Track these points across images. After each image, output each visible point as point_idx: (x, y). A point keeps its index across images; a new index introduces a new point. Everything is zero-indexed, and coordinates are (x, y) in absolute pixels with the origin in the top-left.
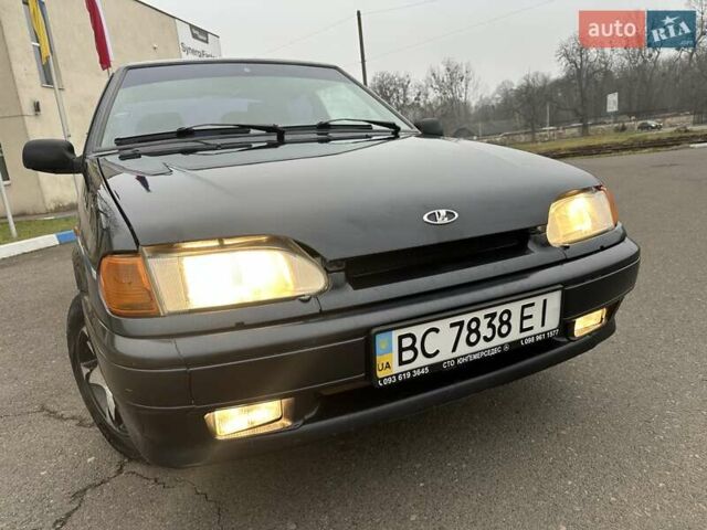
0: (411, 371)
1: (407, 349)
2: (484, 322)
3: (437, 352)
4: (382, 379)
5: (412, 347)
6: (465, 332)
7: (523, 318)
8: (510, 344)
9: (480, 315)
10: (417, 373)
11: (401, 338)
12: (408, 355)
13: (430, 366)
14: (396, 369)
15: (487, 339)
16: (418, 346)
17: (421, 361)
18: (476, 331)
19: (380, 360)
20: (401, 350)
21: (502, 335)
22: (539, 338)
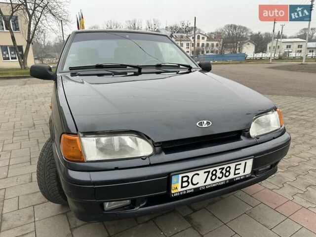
0: (186, 191)
1: (185, 182)
2: (219, 171)
3: (198, 183)
4: (173, 194)
5: (187, 181)
6: (210, 175)
7: (236, 169)
8: (229, 180)
9: (217, 168)
10: (188, 192)
11: (182, 177)
12: (185, 184)
13: (194, 189)
14: (180, 189)
15: (219, 178)
16: (190, 180)
17: (191, 186)
18: (215, 175)
19: (173, 186)
20: (182, 182)
21: (226, 176)
22: (242, 178)
